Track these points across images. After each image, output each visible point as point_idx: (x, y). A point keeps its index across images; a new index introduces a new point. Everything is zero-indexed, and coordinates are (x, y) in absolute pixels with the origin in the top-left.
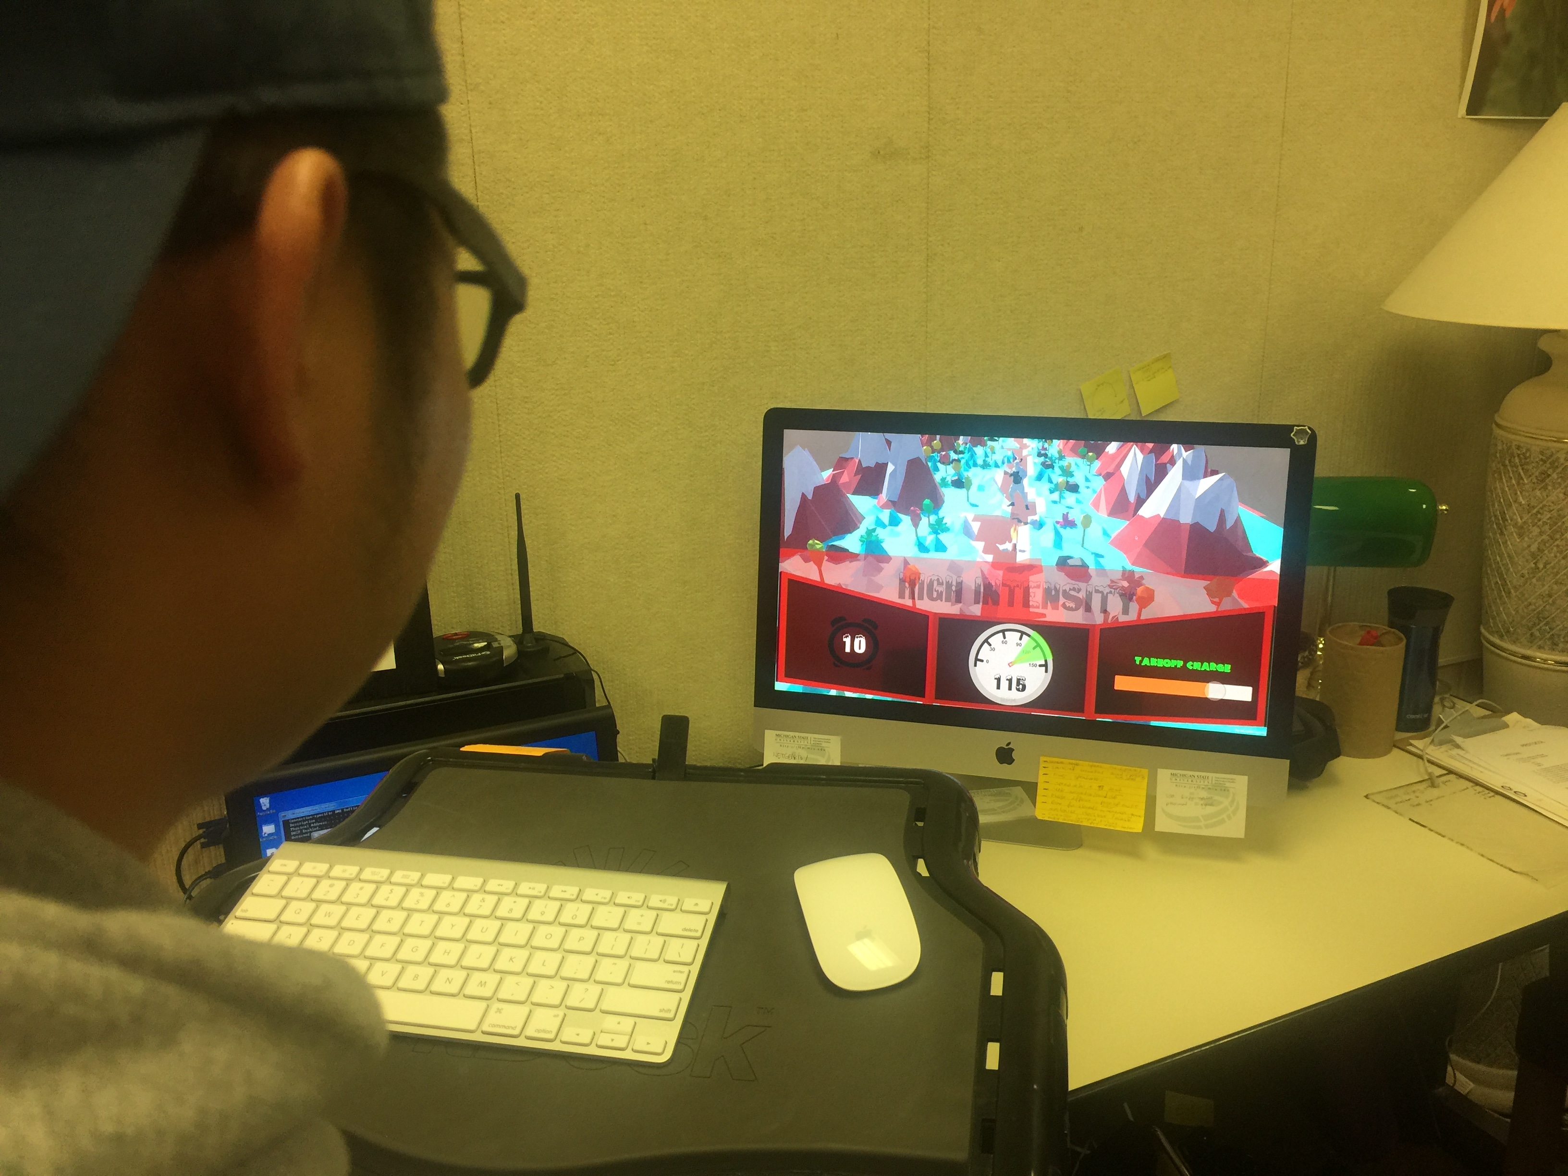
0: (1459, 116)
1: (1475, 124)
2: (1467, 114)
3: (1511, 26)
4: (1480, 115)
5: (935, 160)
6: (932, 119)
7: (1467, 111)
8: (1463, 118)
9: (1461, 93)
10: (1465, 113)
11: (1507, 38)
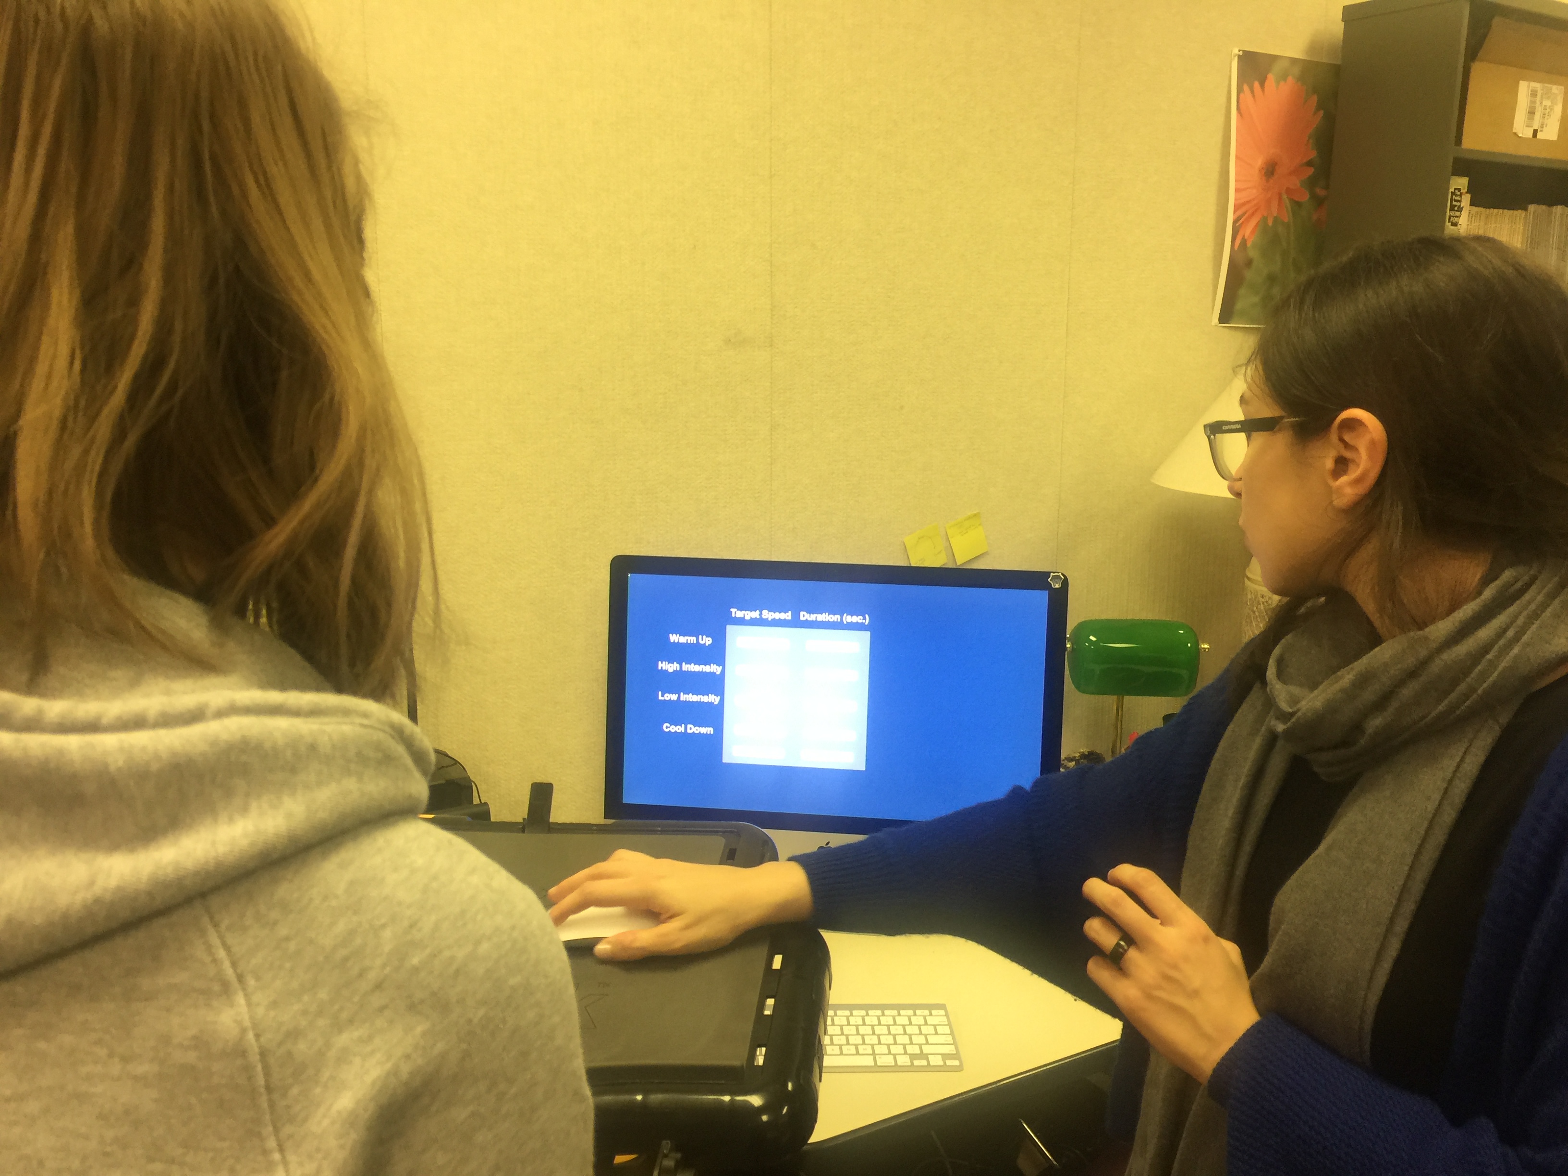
0: (1213, 324)
1: (1227, 331)
2: (1220, 323)
3: (1253, 253)
4: (1230, 324)
5: (778, 348)
6: (774, 315)
7: (1219, 320)
8: (1216, 326)
9: (1213, 306)
10: (1218, 322)
11: (1249, 263)
